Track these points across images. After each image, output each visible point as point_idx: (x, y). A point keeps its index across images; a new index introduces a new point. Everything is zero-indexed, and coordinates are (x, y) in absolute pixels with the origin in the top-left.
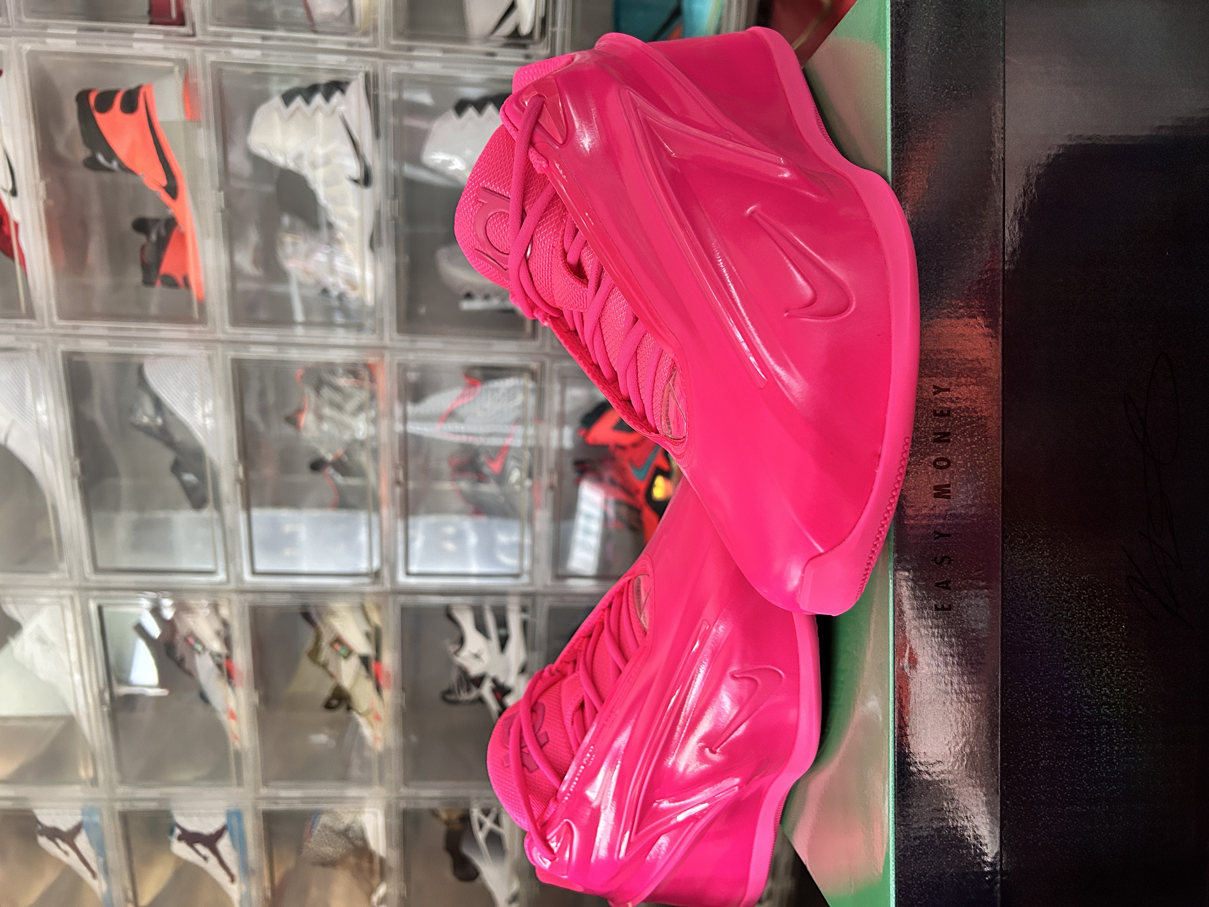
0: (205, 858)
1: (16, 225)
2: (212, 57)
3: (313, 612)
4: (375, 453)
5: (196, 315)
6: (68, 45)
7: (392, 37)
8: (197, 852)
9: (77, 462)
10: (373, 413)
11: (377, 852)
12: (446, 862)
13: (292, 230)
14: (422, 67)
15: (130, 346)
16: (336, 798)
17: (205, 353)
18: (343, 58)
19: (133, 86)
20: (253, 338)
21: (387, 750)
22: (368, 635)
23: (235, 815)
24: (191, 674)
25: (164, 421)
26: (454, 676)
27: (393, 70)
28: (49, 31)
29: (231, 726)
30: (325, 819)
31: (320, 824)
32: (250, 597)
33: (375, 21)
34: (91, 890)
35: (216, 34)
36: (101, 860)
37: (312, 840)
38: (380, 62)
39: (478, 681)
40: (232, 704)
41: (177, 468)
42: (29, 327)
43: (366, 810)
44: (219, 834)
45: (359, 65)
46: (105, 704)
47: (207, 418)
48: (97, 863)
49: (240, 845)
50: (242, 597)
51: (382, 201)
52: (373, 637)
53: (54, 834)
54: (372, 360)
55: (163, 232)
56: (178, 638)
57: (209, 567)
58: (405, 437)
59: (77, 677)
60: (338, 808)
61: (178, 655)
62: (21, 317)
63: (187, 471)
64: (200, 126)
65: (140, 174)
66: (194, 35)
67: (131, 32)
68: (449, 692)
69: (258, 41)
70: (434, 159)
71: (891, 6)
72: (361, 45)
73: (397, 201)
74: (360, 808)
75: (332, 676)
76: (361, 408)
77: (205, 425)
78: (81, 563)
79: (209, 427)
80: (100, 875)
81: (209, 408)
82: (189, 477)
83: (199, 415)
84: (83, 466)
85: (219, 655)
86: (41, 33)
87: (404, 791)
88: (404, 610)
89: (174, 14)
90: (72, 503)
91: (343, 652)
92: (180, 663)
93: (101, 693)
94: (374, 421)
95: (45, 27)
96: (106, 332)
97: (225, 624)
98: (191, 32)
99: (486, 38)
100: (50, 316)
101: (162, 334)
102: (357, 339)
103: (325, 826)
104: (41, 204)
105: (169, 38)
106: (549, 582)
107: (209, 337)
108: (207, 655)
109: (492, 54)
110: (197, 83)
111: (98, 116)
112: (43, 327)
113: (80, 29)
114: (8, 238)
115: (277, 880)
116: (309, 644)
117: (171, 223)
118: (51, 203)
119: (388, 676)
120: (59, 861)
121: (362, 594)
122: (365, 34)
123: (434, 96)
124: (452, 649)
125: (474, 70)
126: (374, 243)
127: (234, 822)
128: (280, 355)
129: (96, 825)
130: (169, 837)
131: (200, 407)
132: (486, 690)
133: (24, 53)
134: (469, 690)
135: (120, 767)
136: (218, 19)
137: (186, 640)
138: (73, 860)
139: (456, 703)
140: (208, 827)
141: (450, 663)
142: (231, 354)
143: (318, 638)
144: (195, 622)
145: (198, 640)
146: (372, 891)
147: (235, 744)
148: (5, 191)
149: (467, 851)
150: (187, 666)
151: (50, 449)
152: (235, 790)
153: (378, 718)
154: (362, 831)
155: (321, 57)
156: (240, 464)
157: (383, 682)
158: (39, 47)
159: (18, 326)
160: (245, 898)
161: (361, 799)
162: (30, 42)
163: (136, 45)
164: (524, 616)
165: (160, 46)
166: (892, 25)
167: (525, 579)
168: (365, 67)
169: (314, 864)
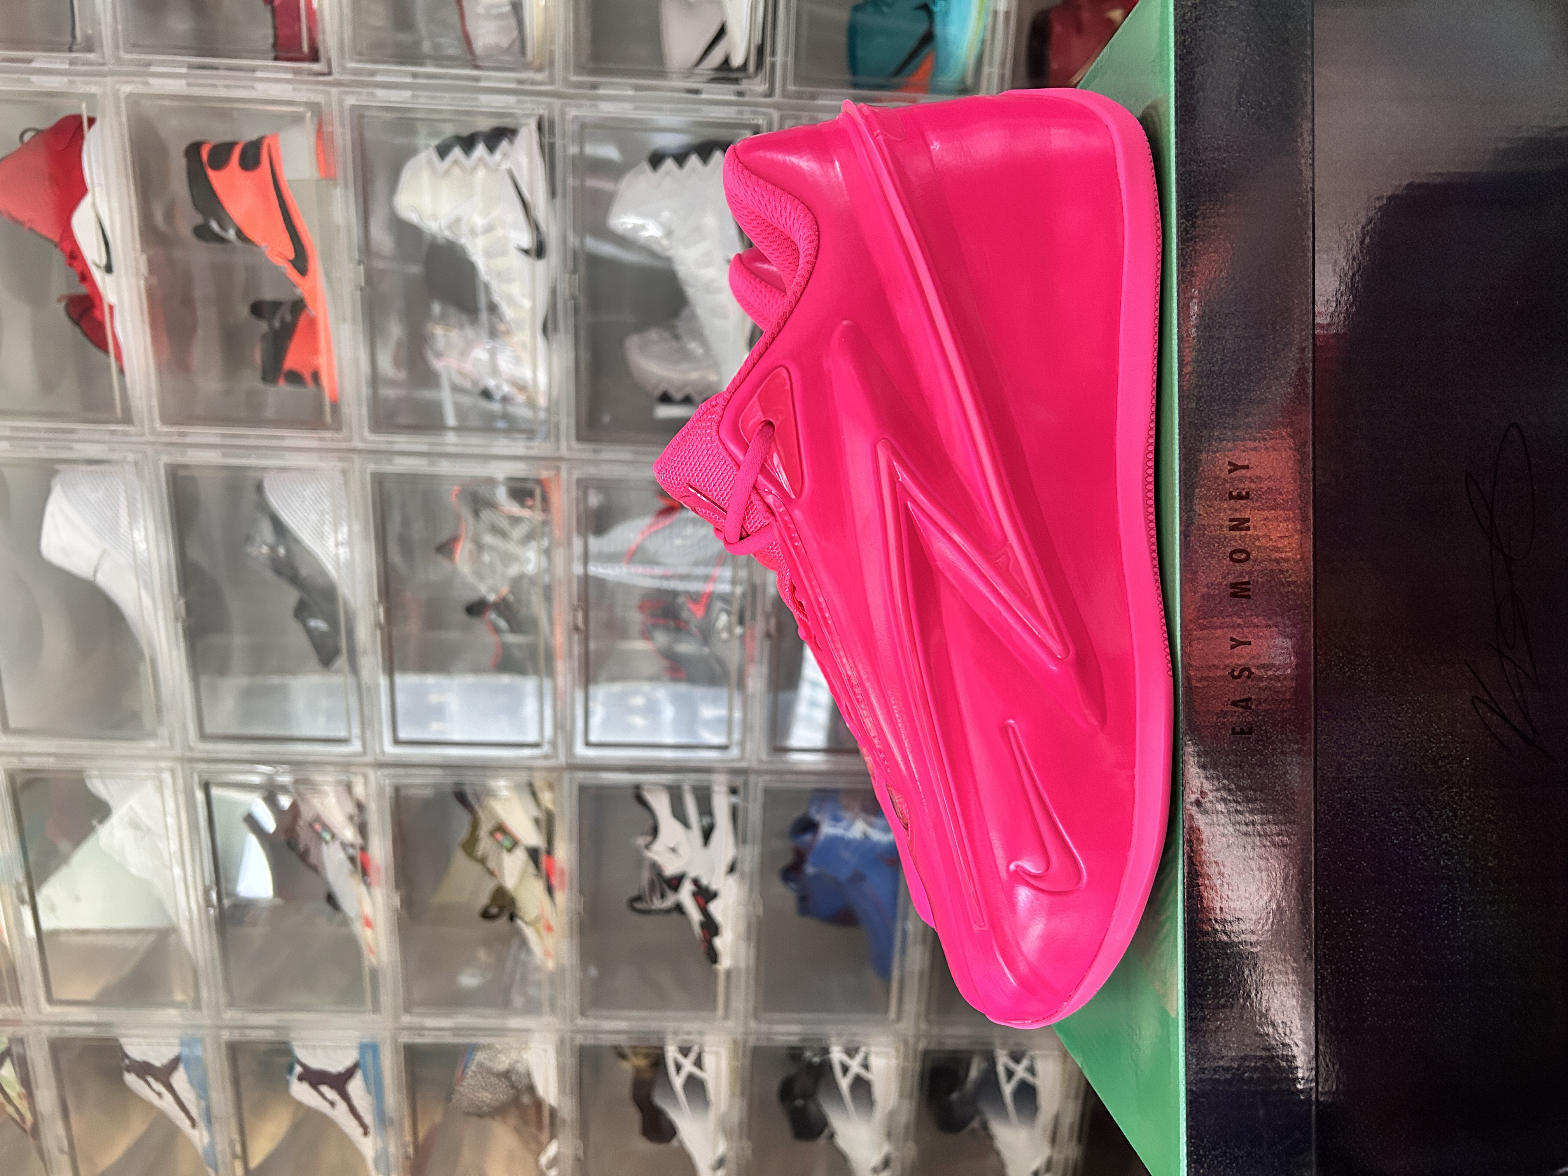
0: (332, 1104)
1: (111, 308)
2: (351, 101)
3: (468, 791)
4: (548, 593)
5: (328, 418)
6: (177, 86)
7: (572, 73)
8: (322, 1095)
9: (182, 601)
10: (545, 542)
11: (547, 1101)
12: (635, 1117)
13: (443, 319)
14: (608, 109)
15: (248, 456)
16: (494, 1029)
17: (340, 465)
18: (512, 100)
19: (253, 136)
20: (397, 447)
21: (561, 970)
22: (537, 821)
23: (370, 1049)
24: (316, 869)
25: (288, 550)
26: (646, 876)
27: (572, 113)
28: (153, 69)
29: (366, 935)
30: (480, 1056)
31: (475, 1062)
32: (391, 771)
33: (552, 54)
34: (189, 1143)
35: (356, 72)
36: (203, 1104)
37: (464, 1084)
38: (557, 103)
39: (675, 883)
40: (368, 910)
41: (302, 611)
42: (125, 434)
43: (532, 1045)
44: (349, 1074)
45: (532, 106)
46: (212, 906)
47: (340, 547)
48: (198, 1107)
49: (375, 1088)
50: (380, 772)
51: (559, 276)
52: (543, 824)
53: (144, 1070)
54: (544, 474)
55: (288, 318)
56: (301, 823)
57: (342, 734)
58: (586, 580)
59: (177, 871)
60: (498, 1042)
61: (301, 846)
62: (117, 422)
63: (314, 616)
64: (336, 186)
65: (263, 245)
66: (329, 73)
67: (254, 70)
68: (639, 898)
69: (409, 80)
70: (624, 223)
71: (1175, 9)
72: (533, 83)
73: (577, 276)
74: (526, 1043)
75: (491, 873)
76: (529, 537)
77: (337, 555)
78: (184, 726)
79: (342, 558)
80: (201, 1124)
81: (343, 533)
82: (319, 624)
83: (331, 543)
84: (188, 607)
85: (352, 846)
86: (143, 70)
87: (581, 1022)
88: (583, 789)
89: (305, 48)
90: (175, 654)
91: (507, 843)
92: (304, 856)
93: (207, 892)
94: (547, 553)
95: (149, 64)
96: (217, 440)
97: (360, 807)
98: (326, 71)
99: (689, 73)
100: (152, 420)
101: (287, 443)
102: (528, 448)
103: (480, 1065)
104: (142, 283)
105: (298, 77)
106: (764, 757)
107: (343, 445)
108: (337, 844)
109: (696, 92)
110: (332, 132)
111: (212, 174)
112: (143, 435)
113: (191, 66)
114: (101, 326)
115: (421, 1135)
116: (464, 833)
117: (298, 306)
118: (154, 280)
119: (562, 873)
120: (150, 1106)
121: (530, 769)
122: (540, 69)
123: (622, 149)
124: (641, 841)
125: (674, 111)
126: (547, 328)
127: (369, 1058)
128: (430, 469)
129: (198, 1059)
130: (288, 1077)
131: (332, 533)
132: (685, 895)
133: (122, 97)
134: (663, 896)
135: (228, 987)
136: (360, 54)
137: (311, 826)
138: (167, 1103)
139: (648, 912)
140: (336, 1065)
141: (639, 860)
142: (371, 467)
143: (475, 825)
144: (322, 804)
145: (326, 827)
146: (541, 1148)
147: (370, 960)
148: (98, 266)
149: (660, 1101)
150: (313, 860)
151: (149, 587)
152: (369, 1017)
153: (549, 928)
154: (529, 1075)
155: (485, 99)
156: (381, 605)
157: (555, 882)
158: (140, 89)
159: (112, 432)
160: (381, 1158)
161: (527, 1030)
162: (129, 82)
163: (260, 86)
164: (734, 799)
165: (289, 87)
166: (1176, 32)
167: (735, 752)
168: (538, 109)
169: (467, 1114)
